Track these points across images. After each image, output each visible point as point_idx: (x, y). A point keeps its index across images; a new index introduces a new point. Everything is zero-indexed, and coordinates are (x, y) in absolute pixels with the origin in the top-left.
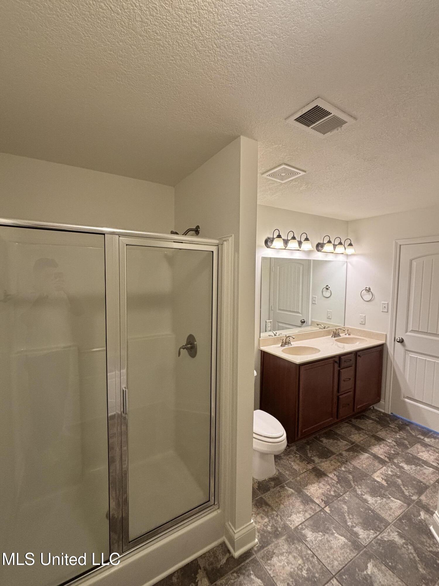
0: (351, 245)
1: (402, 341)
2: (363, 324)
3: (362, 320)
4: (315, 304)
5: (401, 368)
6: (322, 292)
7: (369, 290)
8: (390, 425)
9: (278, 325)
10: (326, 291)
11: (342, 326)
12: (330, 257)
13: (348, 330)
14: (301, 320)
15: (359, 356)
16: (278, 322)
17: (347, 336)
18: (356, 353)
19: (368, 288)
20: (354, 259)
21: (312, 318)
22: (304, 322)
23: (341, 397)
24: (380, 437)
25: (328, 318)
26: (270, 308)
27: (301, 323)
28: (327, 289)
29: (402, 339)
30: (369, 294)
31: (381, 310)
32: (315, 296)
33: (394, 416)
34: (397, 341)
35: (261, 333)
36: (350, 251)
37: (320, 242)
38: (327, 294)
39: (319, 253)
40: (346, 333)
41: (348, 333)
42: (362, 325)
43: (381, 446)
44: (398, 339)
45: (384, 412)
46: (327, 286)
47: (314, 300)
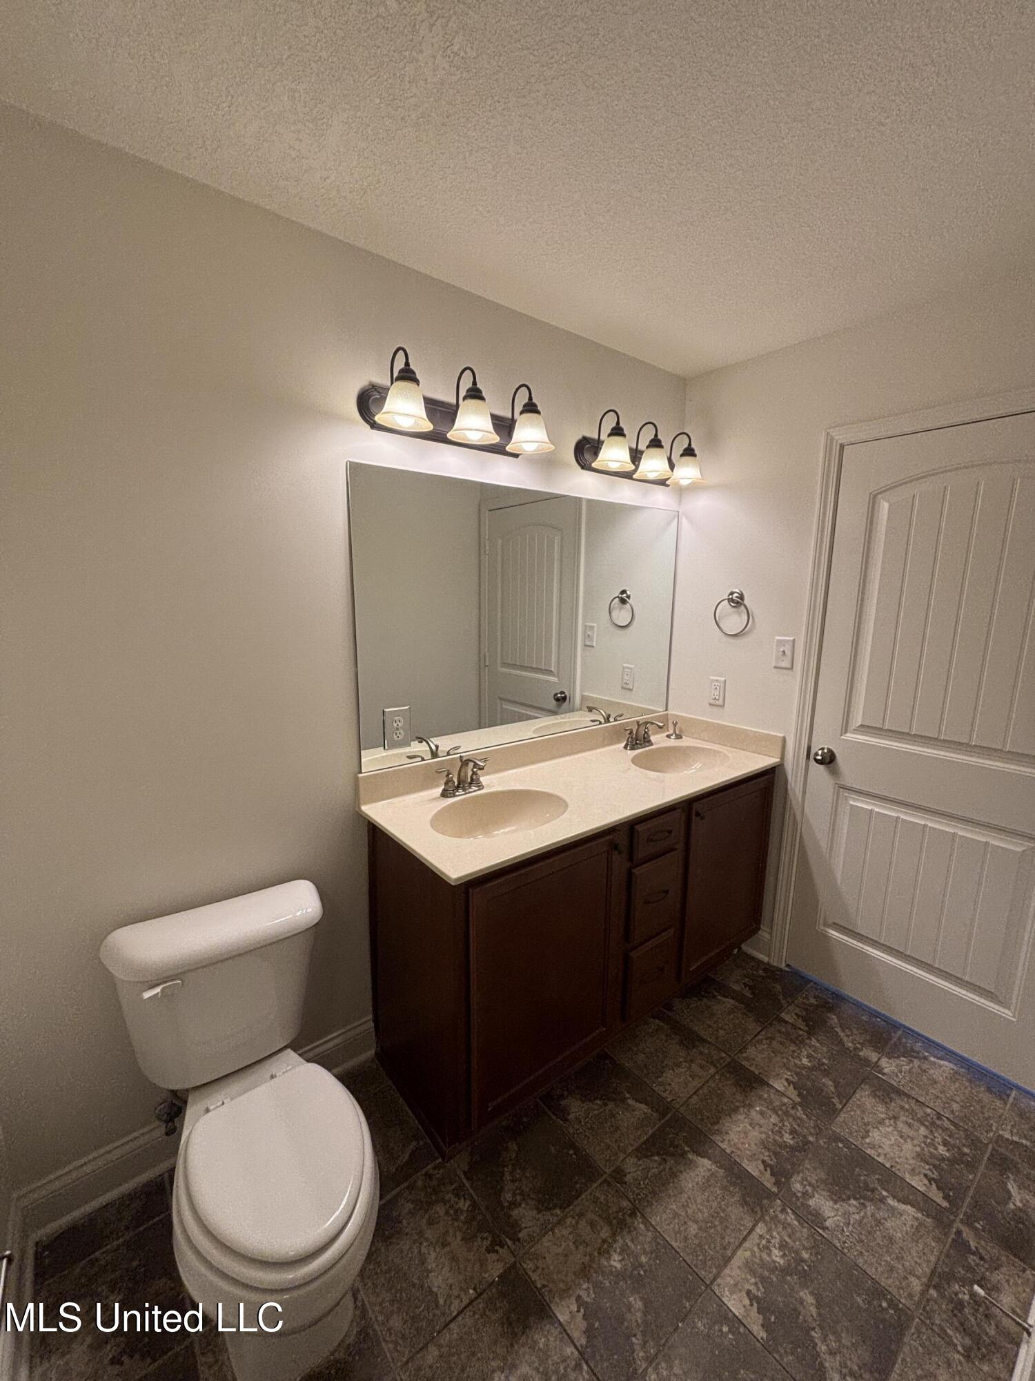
0: (689, 452)
1: (828, 760)
2: (718, 704)
3: (716, 693)
4: (593, 647)
5: (824, 844)
6: (610, 612)
7: (737, 601)
8: (783, 1015)
9: (502, 708)
10: (620, 609)
11: (661, 710)
12: (625, 493)
13: (675, 725)
14: (556, 694)
15: (698, 814)
16: (501, 699)
17: (673, 742)
18: (689, 808)
19: (735, 595)
20: (701, 504)
21: (581, 691)
22: (564, 699)
23: (634, 954)
24: (752, 1069)
25: (623, 688)
26: (482, 661)
27: (555, 702)
28: (623, 601)
29: (830, 751)
30: (740, 614)
31: (773, 665)
32: (592, 624)
33: (796, 974)
34: (817, 761)
35: (362, 752)
36: (687, 472)
37: (588, 435)
38: (622, 616)
39: (587, 476)
40: (671, 732)
41: (675, 732)
42: (715, 709)
43: (753, 1113)
44: (820, 752)
45: (768, 964)
46: (623, 592)
47: (589, 635)
